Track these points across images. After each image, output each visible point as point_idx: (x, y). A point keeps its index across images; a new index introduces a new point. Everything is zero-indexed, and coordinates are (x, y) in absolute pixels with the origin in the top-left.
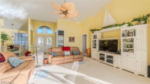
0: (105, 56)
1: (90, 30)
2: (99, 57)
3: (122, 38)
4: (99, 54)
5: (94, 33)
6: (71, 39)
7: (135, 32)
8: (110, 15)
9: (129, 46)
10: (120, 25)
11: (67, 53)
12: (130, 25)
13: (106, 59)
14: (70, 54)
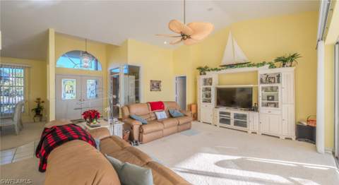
0: (232, 116)
1: (198, 69)
2: (218, 118)
3: (260, 86)
4: (218, 113)
5: (205, 74)
6: (155, 84)
7: (279, 76)
8: (236, 46)
9: (270, 98)
10: (258, 65)
11: (161, 115)
12: (272, 66)
13: (232, 121)
14: (166, 117)
